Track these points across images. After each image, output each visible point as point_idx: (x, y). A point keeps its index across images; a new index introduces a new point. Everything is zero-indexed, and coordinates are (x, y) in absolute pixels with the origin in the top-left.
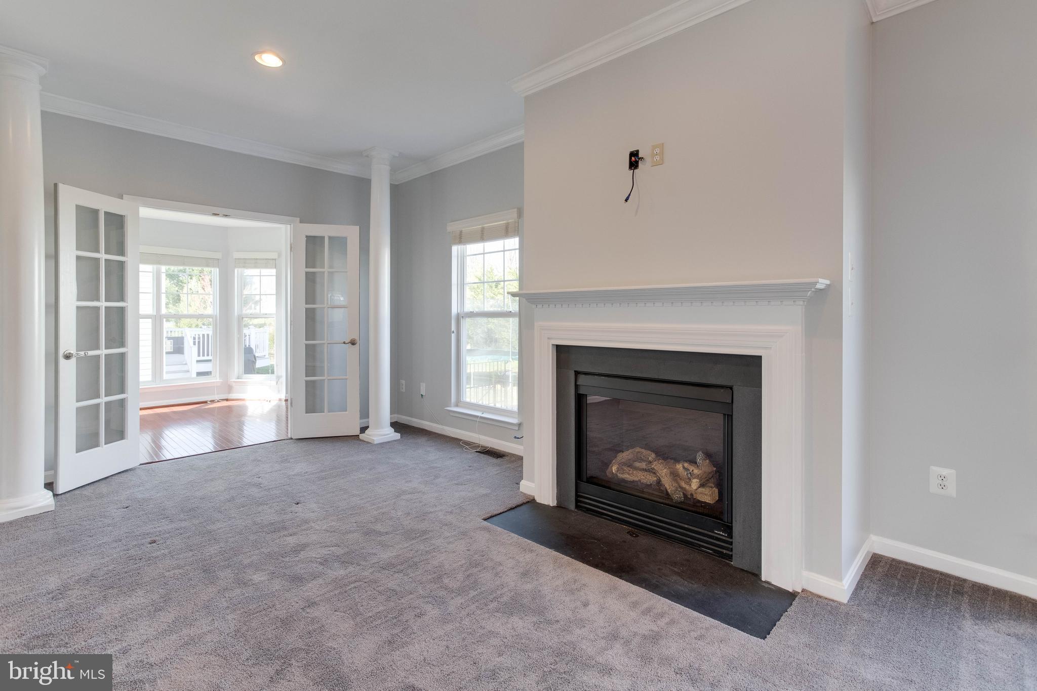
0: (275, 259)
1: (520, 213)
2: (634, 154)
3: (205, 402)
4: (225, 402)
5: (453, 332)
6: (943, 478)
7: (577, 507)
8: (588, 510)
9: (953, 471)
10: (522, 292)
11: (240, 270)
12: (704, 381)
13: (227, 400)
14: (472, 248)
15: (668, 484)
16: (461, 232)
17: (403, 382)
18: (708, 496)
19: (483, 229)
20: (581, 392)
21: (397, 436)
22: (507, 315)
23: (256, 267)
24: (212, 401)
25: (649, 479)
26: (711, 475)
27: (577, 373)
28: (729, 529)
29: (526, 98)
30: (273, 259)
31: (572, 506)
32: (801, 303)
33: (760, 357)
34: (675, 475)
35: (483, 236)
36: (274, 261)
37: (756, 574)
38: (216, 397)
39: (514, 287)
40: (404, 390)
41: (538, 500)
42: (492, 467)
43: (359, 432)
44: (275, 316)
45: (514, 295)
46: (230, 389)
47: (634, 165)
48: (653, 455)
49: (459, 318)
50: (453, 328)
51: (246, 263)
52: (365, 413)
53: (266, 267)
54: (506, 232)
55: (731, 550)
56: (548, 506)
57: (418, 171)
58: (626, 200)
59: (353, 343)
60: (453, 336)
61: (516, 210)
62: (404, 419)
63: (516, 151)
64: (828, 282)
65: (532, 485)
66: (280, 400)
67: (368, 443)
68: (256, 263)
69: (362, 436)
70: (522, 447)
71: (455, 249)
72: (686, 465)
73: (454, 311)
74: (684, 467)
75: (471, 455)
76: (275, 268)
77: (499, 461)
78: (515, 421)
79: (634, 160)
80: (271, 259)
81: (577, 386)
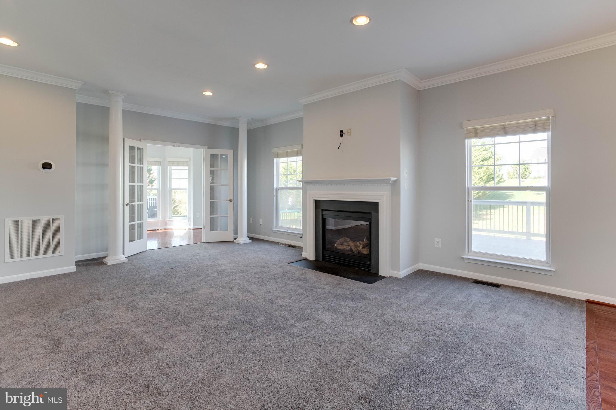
0: (188, 162)
1: (302, 147)
2: (342, 131)
3: (155, 230)
4: (164, 230)
5: (274, 196)
6: (438, 242)
7: (323, 260)
8: (327, 261)
9: (440, 239)
10: (304, 180)
11: (170, 167)
12: (363, 211)
13: (165, 229)
14: (282, 160)
15: (353, 248)
16: (278, 153)
17: (251, 219)
18: (365, 251)
19: (287, 152)
20: (324, 217)
21: (250, 241)
22: (298, 188)
23: (178, 165)
24: (158, 230)
25: (348, 248)
26: (367, 245)
27: (323, 210)
28: (370, 260)
29: (304, 105)
30: (186, 162)
31: (321, 260)
32: (389, 185)
33: (378, 202)
34: (357, 246)
35: (287, 155)
36: (187, 163)
37: (377, 273)
38: (160, 228)
39: (300, 177)
40: (252, 222)
41: (308, 259)
42: (291, 250)
43: (233, 239)
44: (187, 189)
45: (299, 181)
46: (166, 224)
47: (341, 135)
48: (349, 239)
49: (277, 190)
50: (274, 194)
51: (173, 164)
52: (236, 232)
53: (183, 165)
54: (297, 154)
55: (371, 268)
56: (312, 260)
57: (259, 125)
58: (338, 148)
59: (231, 201)
60: (274, 198)
61: (301, 145)
62: (252, 235)
63: (300, 121)
64: (396, 178)
65: (307, 254)
66: (190, 229)
67: (238, 243)
68: (178, 164)
69: (235, 241)
70: (302, 243)
71: (275, 160)
72: (360, 242)
73: (275, 186)
74: (360, 243)
75: (283, 247)
76: (188, 166)
77: (294, 248)
78: (301, 233)
79: (342, 133)
80: (185, 162)
81: (322, 215)
